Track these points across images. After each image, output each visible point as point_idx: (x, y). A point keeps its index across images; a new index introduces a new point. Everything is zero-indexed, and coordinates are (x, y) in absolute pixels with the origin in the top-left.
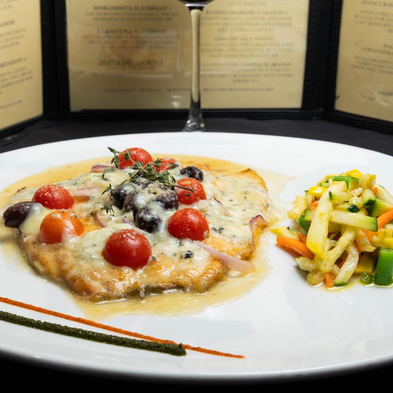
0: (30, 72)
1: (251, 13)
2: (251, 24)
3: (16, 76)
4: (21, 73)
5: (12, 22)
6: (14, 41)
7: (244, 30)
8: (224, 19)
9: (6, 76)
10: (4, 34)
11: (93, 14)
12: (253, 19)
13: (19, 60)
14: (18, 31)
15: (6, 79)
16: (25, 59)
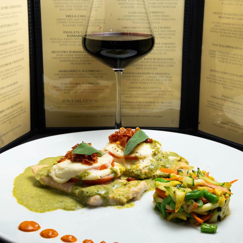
0: (25, 109)
1: (149, 74)
2: (148, 80)
3: (18, 112)
4: (20, 110)
5: (17, 83)
6: (18, 93)
7: (145, 83)
8: (133, 77)
9: (14, 113)
10: (13, 90)
11: (59, 74)
12: (150, 77)
13: (20, 103)
14: (19, 87)
15: (14, 114)
16: (23, 102)
